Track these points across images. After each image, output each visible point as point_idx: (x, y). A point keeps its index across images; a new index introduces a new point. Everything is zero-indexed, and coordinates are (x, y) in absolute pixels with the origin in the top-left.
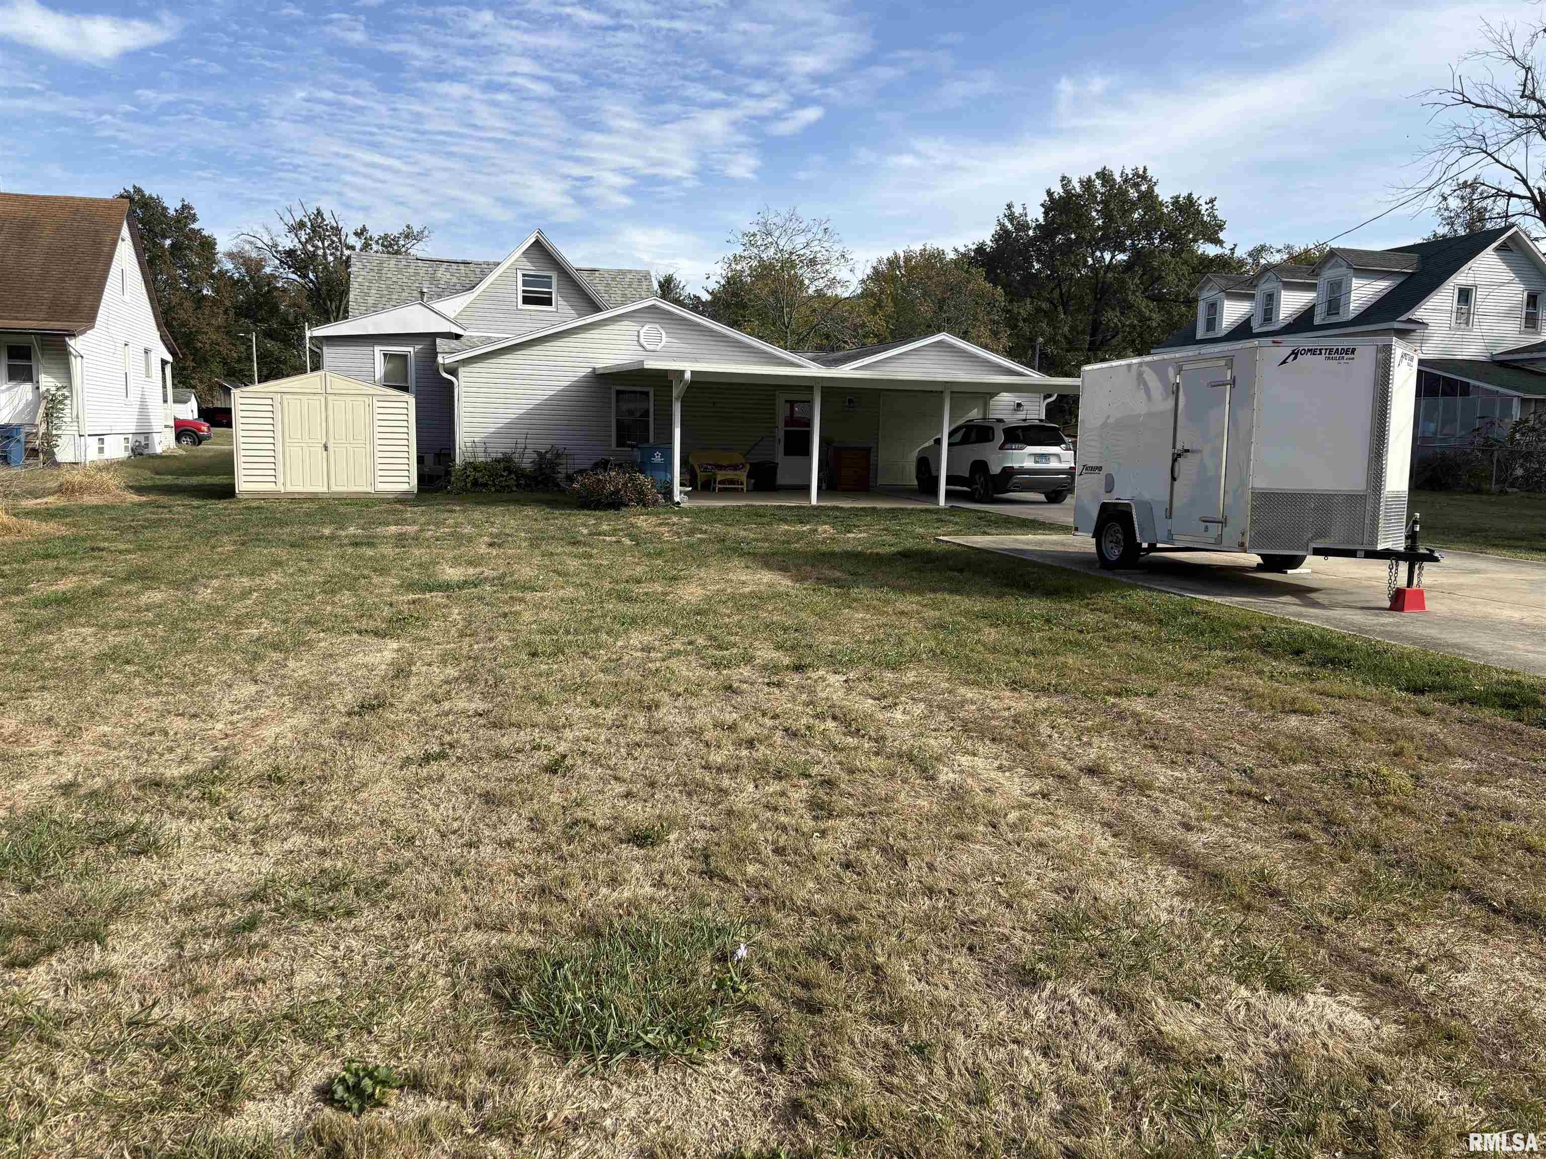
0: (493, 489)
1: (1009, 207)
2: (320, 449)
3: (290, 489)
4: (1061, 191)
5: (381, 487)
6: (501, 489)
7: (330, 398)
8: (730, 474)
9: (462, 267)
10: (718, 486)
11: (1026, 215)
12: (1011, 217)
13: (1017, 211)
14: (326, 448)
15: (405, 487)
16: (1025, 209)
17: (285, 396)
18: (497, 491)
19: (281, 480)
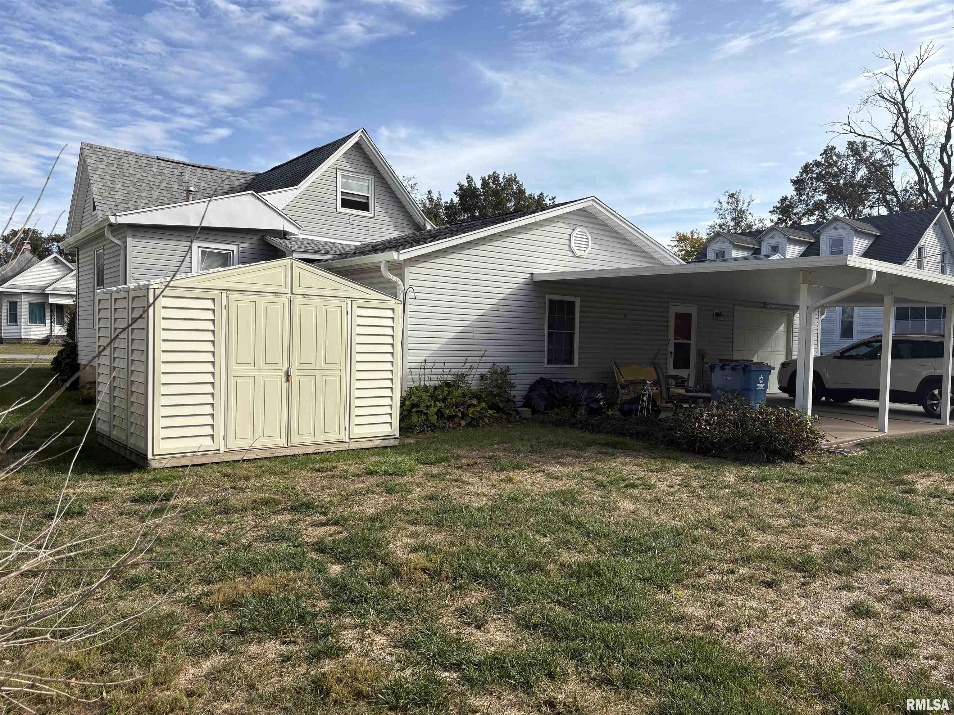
0: (463, 423)
1: (430, 193)
2: (278, 381)
3: (233, 444)
4: (467, 185)
5: (358, 432)
6: (473, 423)
7: (297, 300)
9: (207, 172)
11: (441, 199)
12: (431, 200)
13: (435, 196)
14: (288, 376)
15: (386, 430)
16: (440, 195)
17: (233, 296)
18: (469, 425)
19: (220, 431)
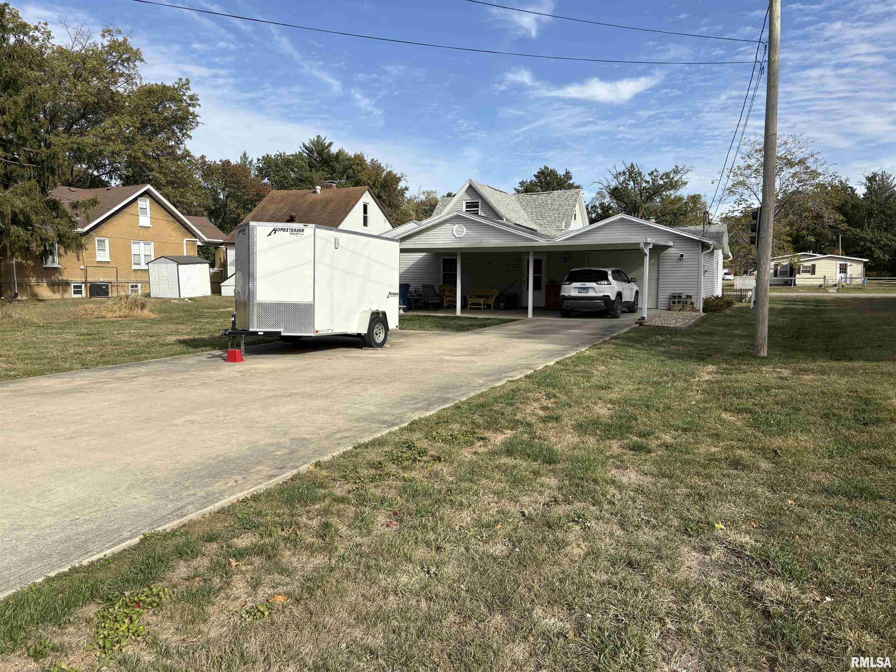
8: (476, 300)
10: (469, 307)
